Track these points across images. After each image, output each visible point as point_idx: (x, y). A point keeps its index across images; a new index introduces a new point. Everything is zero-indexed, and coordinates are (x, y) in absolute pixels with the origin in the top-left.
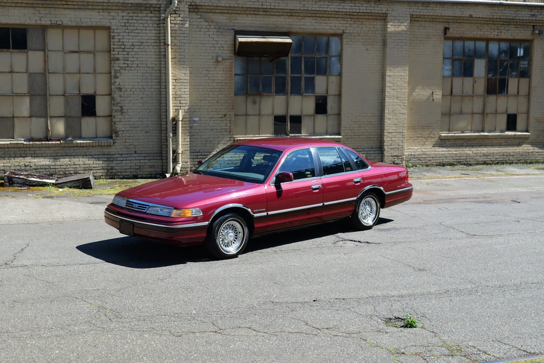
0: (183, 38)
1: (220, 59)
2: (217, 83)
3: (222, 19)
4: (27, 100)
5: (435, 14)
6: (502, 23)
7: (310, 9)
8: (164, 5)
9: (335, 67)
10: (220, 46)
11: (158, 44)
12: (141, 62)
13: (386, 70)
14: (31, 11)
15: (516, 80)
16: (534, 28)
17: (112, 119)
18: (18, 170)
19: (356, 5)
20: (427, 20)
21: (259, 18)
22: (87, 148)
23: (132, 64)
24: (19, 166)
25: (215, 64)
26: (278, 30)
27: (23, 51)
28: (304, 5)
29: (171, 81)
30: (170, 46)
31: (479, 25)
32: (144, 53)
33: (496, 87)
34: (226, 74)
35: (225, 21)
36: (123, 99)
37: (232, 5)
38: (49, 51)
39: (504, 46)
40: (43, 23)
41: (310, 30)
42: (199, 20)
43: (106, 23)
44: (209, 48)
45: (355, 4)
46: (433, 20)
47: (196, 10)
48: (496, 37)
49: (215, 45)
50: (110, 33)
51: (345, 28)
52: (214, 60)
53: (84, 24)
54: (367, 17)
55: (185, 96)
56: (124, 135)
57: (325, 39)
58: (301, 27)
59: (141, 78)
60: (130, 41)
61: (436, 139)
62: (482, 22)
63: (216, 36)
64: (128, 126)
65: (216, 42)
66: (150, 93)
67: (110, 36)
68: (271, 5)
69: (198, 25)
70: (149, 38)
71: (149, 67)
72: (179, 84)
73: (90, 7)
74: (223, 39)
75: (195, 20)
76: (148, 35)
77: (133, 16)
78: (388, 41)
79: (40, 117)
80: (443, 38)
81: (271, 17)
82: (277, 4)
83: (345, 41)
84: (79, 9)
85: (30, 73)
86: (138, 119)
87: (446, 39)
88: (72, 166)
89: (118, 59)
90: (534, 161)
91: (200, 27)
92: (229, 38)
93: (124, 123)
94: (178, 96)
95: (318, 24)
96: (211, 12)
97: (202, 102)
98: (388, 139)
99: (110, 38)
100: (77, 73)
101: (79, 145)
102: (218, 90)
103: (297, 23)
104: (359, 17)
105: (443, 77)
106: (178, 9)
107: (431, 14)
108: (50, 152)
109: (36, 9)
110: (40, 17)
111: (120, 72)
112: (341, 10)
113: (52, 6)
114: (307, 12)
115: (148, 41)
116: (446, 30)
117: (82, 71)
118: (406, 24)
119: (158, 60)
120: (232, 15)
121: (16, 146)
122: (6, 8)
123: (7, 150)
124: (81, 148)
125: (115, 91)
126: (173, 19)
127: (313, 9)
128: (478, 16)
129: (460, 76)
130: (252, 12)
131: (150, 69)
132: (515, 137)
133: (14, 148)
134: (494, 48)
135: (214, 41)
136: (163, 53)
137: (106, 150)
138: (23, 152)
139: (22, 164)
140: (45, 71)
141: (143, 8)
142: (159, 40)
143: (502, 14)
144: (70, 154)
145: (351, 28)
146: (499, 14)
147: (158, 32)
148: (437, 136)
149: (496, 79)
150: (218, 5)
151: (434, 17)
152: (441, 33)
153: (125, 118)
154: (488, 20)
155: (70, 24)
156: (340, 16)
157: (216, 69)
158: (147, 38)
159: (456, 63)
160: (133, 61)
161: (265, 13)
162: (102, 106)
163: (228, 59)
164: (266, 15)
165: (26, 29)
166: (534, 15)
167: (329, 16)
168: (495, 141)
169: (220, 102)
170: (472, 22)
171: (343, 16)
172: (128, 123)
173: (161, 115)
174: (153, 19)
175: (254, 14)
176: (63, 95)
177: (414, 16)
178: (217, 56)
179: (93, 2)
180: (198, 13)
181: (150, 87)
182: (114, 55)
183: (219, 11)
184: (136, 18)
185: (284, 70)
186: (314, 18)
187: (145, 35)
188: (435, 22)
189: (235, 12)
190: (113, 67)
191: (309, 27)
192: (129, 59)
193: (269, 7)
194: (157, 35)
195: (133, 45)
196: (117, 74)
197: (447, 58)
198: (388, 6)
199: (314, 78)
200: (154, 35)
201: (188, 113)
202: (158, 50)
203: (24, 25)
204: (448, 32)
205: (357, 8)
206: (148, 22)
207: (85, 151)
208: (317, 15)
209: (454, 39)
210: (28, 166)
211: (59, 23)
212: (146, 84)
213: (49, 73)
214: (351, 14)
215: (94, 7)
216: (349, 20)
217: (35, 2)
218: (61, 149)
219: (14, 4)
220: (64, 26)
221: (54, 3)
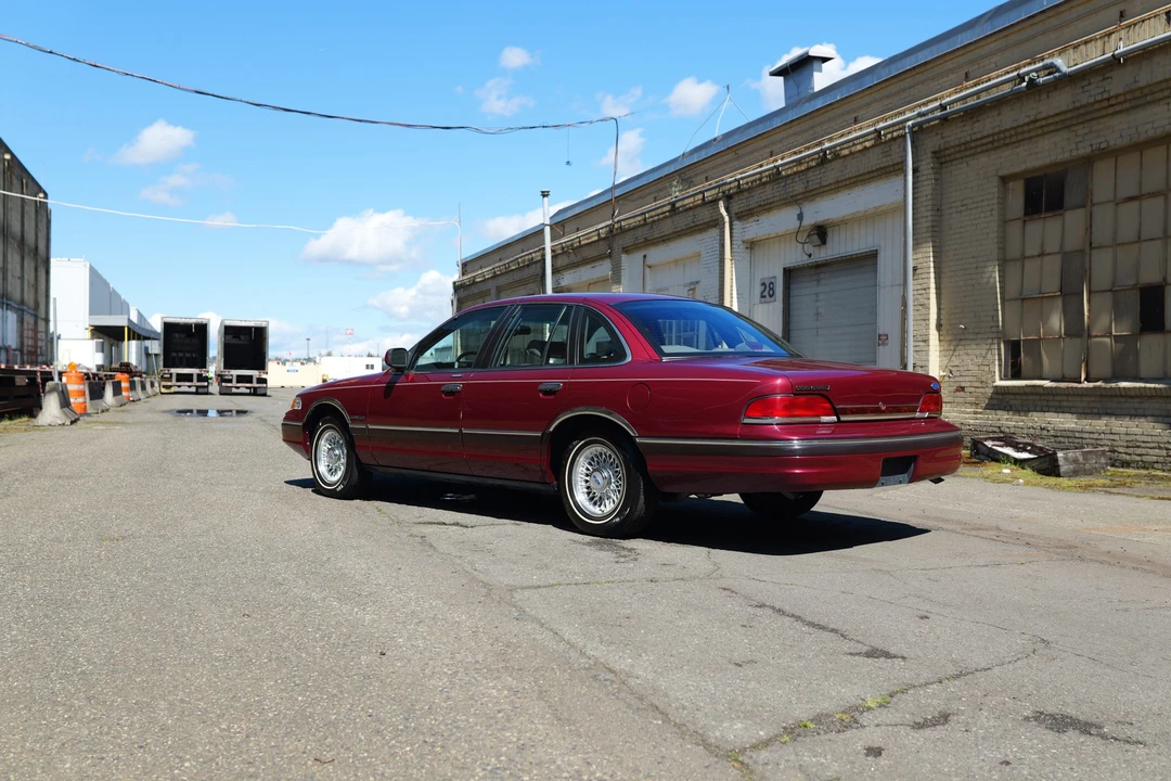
4: (1059, 303)
14: (1065, 134)
22: (1139, 400)
38: (1093, 205)
40: (1081, 152)
53: (1143, 137)
73: (1149, 98)
79: (1075, 336)
85: (1065, 253)
100: (1134, 242)
108: (1082, 404)
109: (1072, 128)
110: (1077, 144)
117: (1142, 238)
123: (1025, 397)
133: (1032, 394)
138: (1045, 403)
140: (1086, 245)
155: (1120, 143)
165: (1063, 172)
176: (1110, 290)
179: (1147, 87)
207: (1136, 405)
213: (1092, 249)
217: (1062, 117)
218: (1097, 399)
219: (1040, 131)
220: (1113, 151)
221: (1090, 109)
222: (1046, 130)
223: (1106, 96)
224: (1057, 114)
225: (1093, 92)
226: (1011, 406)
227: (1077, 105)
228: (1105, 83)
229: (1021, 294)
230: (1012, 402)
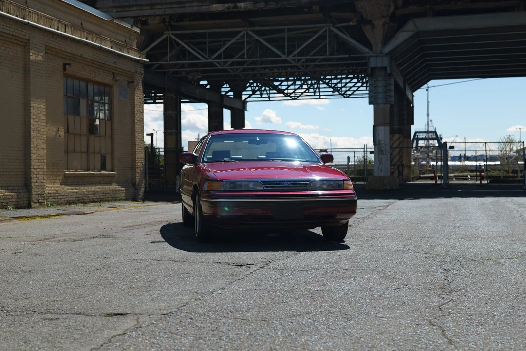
5: (61, 48)
6: (97, 66)
16: (114, 74)
19: (8, 25)
20: (53, 53)
45: (6, 23)
46: (58, 54)
48: (93, 79)
54: (13, 41)
61: (62, 176)
78: (31, 69)
80: (63, 73)
87: (66, 75)
98: (34, 176)
104: (7, 39)
105: (64, 114)
107: (58, 48)
116: (65, 65)
118: (42, 54)
128: (85, 57)
129: (72, 114)
134: (90, 89)
143: (99, 58)
146: (97, 58)
148: (63, 173)
149: (93, 120)
151: (59, 51)
152: (62, 70)
154: (91, 61)
159: (69, 100)
166: (115, 62)
177: (48, 48)
188: (59, 56)
197: (64, 95)
198: (30, 33)
204: (66, 68)
205: (8, 28)
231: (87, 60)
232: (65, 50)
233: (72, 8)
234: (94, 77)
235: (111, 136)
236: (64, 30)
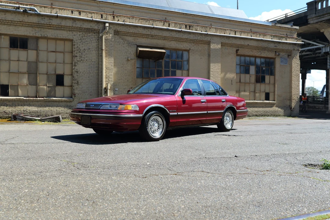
0: (111, 47)
1: (129, 59)
2: (128, 71)
3: (130, 39)
4: (26, 76)
5: (232, 43)
6: (262, 49)
7: (174, 36)
8: (101, 30)
9: (186, 67)
10: (130, 52)
11: (98, 50)
12: (88, 59)
13: (210, 68)
14: (31, 29)
15: (269, 76)
16: (276, 52)
17: (72, 87)
18: (20, 113)
20: (229, 45)
21: (149, 40)
23: (84, 59)
24: (20, 111)
25: (127, 61)
26: (158, 46)
27: (25, 50)
28: (171, 34)
29: (104, 68)
30: (104, 51)
31: (252, 49)
32: (91, 54)
33: (260, 79)
34: (132, 67)
35: (132, 40)
36: (79, 77)
37: (136, 32)
38: (39, 50)
39: (263, 60)
40: (37, 35)
41: (174, 47)
42: (119, 39)
43: (70, 37)
44: (124, 53)
45: (195, 35)
46: (232, 46)
47: (118, 34)
48: (259, 56)
49: (127, 52)
50: (73, 43)
51: (190, 47)
52: (126, 60)
53: (59, 37)
54: (201, 43)
55: (111, 77)
56: (79, 96)
57: (181, 52)
58: (170, 45)
59: (89, 66)
60: (83, 47)
62: (253, 48)
63: (127, 47)
64: (81, 91)
65: (127, 51)
66: (93, 75)
67: (73, 44)
68: (155, 33)
69: (118, 42)
70: (93, 46)
71: (93, 61)
72: (108, 70)
73: (62, 29)
74: (131, 49)
75: (117, 39)
76: (92, 45)
77: (85, 35)
78: (211, 54)
79: (33, 85)
80: (236, 54)
81: (155, 39)
82: (158, 33)
83: (190, 54)
84: (56, 29)
85: (29, 62)
86: (86, 88)
87: (237, 55)
88: (50, 112)
89: (76, 56)
90: (278, 115)
91: (119, 42)
92: (134, 49)
93: (79, 90)
94: (108, 77)
95: (178, 44)
96: (125, 35)
97: (120, 80)
99: (72, 45)
100: (54, 63)
101: (54, 101)
102: (128, 75)
103: (168, 43)
104: (197, 42)
105: (236, 74)
106: (108, 32)
107: (231, 43)
108: (38, 104)
109: (33, 28)
110: (35, 32)
111: (77, 63)
112: (189, 38)
113: (42, 27)
114: (173, 38)
115: (93, 48)
116: (237, 50)
117: (57, 62)
118: (219, 47)
119: (98, 58)
120: (136, 37)
121: (19, 100)
122: (17, 26)
123: (14, 102)
124: (55, 102)
125: (74, 73)
126: (106, 37)
127: (176, 37)
128: (251, 45)
129: (243, 73)
130: (146, 37)
131: (93, 62)
132: (269, 103)
133: (18, 101)
134: (258, 61)
135: (126, 50)
136: (100, 54)
137: (69, 104)
138: (23, 104)
139: (22, 110)
140: (37, 61)
141: (91, 31)
142: (98, 47)
143: (262, 45)
144: (49, 105)
145: (193, 47)
146: (261, 45)
147: (98, 44)
149: (260, 76)
150: (129, 31)
151: (231, 44)
152: (235, 53)
153: (79, 87)
154: (256, 47)
155: (51, 37)
156: (188, 41)
157: (127, 64)
158: (92, 46)
159: (242, 67)
160: (84, 58)
161: (152, 37)
162: (67, 80)
163: (133, 59)
164: (152, 38)
165: (27, 39)
166: (276, 46)
167: (183, 41)
168: (260, 105)
169: (129, 81)
170: (248, 48)
171: (190, 41)
172: (81, 90)
173: (98, 86)
174: (95, 37)
175: (146, 38)
176: (46, 74)
177: (223, 43)
178: (128, 58)
179: (64, 26)
180: (119, 35)
181: (93, 71)
182: (75, 54)
183: (129, 35)
184: (86, 36)
185: (161, 66)
186: (176, 41)
187: (91, 45)
188: (232, 47)
189: (137, 36)
190: (74, 60)
191: (173, 46)
192: (82, 57)
193: (154, 34)
194: (97, 45)
195: (84, 50)
196: (76, 64)
197: (238, 65)
198: (211, 38)
199: (175, 71)
200: (96, 45)
201: (113, 86)
202: (98, 53)
203: (27, 36)
204: (238, 52)
205: (196, 37)
206: (93, 38)
207: (57, 104)
208: (177, 40)
209: (241, 56)
210: (25, 111)
211: (45, 36)
212: (91, 70)
213: (39, 62)
214: (193, 40)
215: (65, 29)
216: (193, 43)
217: (33, 24)
218: (44, 102)
219: (21, 25)
220: (48, 38)
221: (43, 25)
222: (23, 25)
223: (50, 24)
224: (31, 23)
225: (46, 21)
226: (7, 105)
227: (39, 23)
228: (50, 20)
229: (9, 71)
230: (7, 103)
231: (252, 47)
232: (236, 43)
233: (244, 23)
234: (260, 55)
235: (274, 83)
236: (234, 34)
